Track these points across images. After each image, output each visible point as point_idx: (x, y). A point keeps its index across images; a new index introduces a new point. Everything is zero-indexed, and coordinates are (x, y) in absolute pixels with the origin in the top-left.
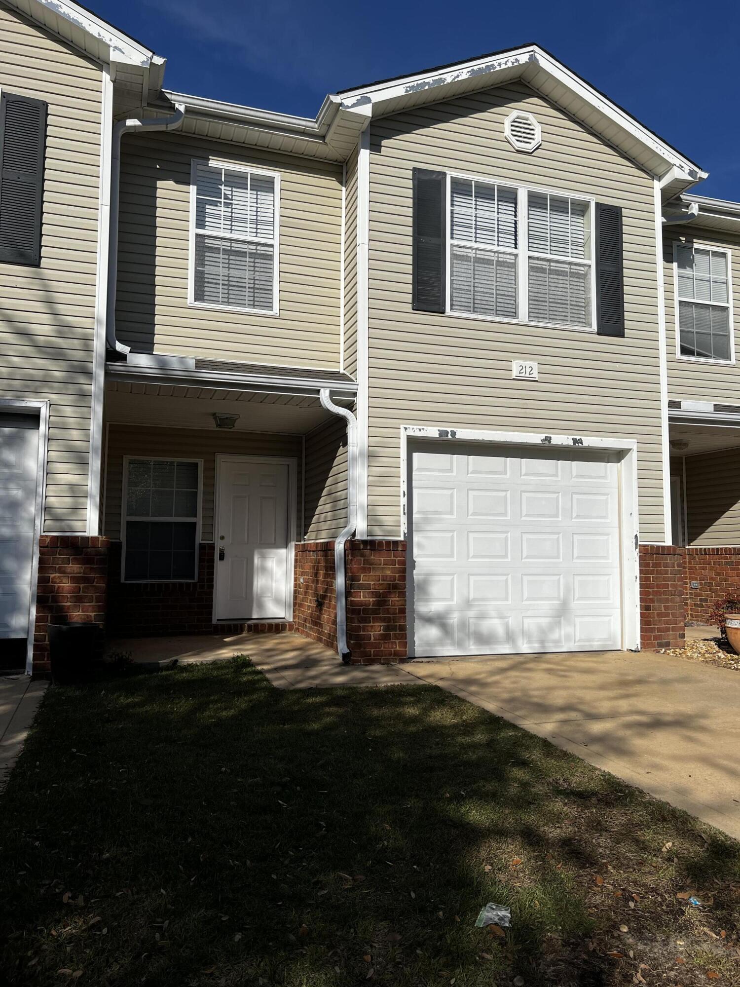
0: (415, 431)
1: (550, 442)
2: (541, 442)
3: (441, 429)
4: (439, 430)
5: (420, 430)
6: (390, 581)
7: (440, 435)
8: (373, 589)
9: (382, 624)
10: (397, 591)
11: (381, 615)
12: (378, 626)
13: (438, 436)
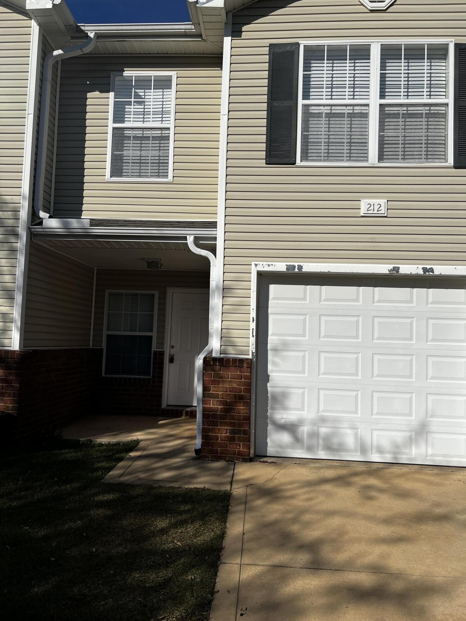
0: (265, 266)
1: (398, 271)
2: (388, 272)
3: (288, 264)
4: (286, 265)
5: (269, 265)
6: (237, 392)
7: (287, 269)
8: (221, 398)
9: (228, 428)
10: (242, 401)
11: (228, 421)
12: (225, 429)
13: (286, 270)
